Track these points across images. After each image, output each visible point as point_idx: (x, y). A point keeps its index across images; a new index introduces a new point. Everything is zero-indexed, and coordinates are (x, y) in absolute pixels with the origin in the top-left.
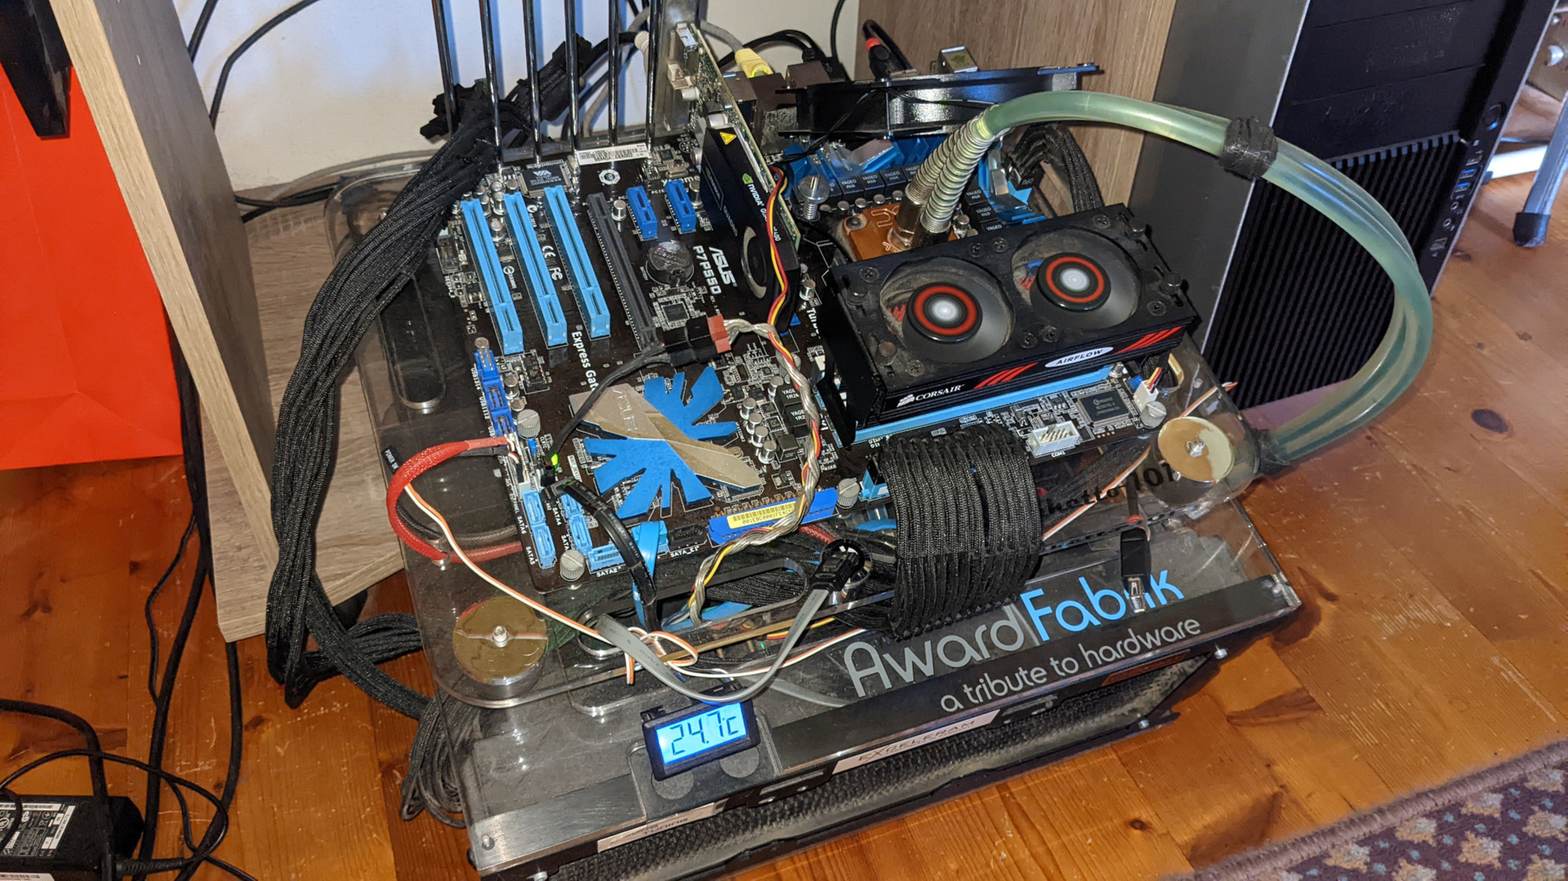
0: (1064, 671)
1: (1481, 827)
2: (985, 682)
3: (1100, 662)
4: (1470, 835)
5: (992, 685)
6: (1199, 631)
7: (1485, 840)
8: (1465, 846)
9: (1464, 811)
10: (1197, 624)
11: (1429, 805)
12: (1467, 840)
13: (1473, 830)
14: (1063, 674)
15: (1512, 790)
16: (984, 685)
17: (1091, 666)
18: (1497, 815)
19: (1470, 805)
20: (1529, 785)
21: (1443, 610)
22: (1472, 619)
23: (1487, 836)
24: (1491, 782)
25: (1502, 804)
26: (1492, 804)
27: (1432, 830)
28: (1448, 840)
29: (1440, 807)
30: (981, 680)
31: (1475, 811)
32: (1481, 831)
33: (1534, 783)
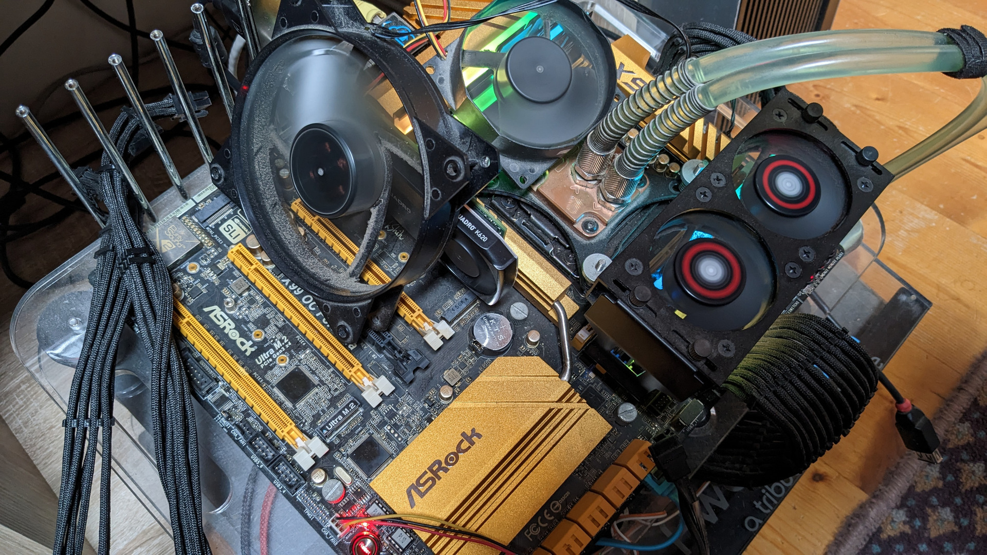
21: (926, 215)
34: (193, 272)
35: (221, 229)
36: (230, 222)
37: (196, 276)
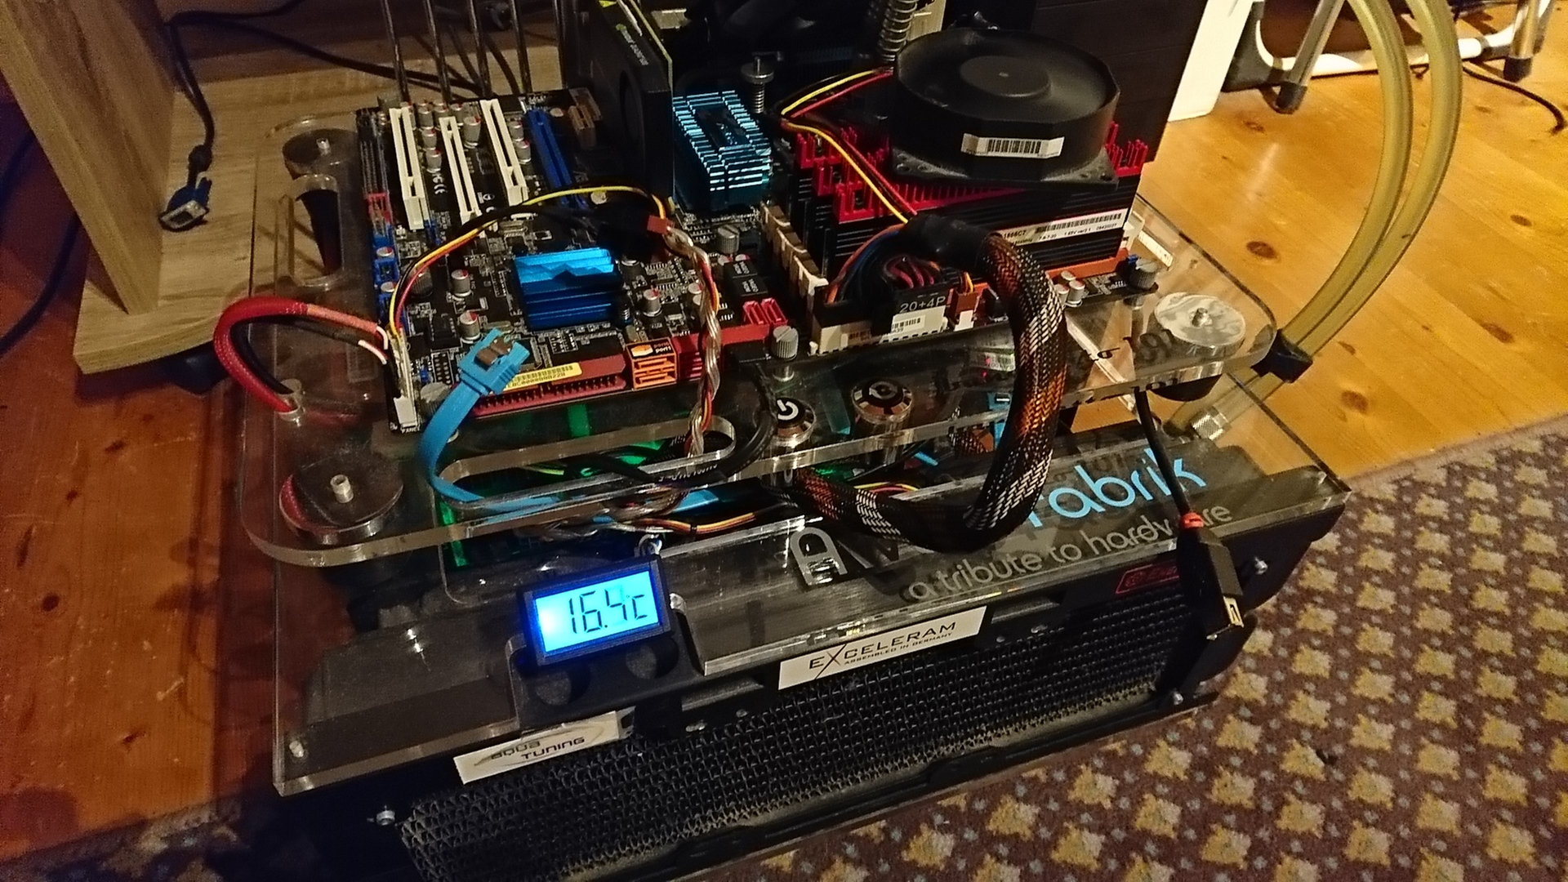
0: (1061, 557)
2: (964, 568)
3: (1109, 549)
5: (973, 572)
6: (1229, 518)
10: (1227, 512)
14: (1063, 561)
16: (963, 572)
17: (1097, 553)
30: (959, 567)
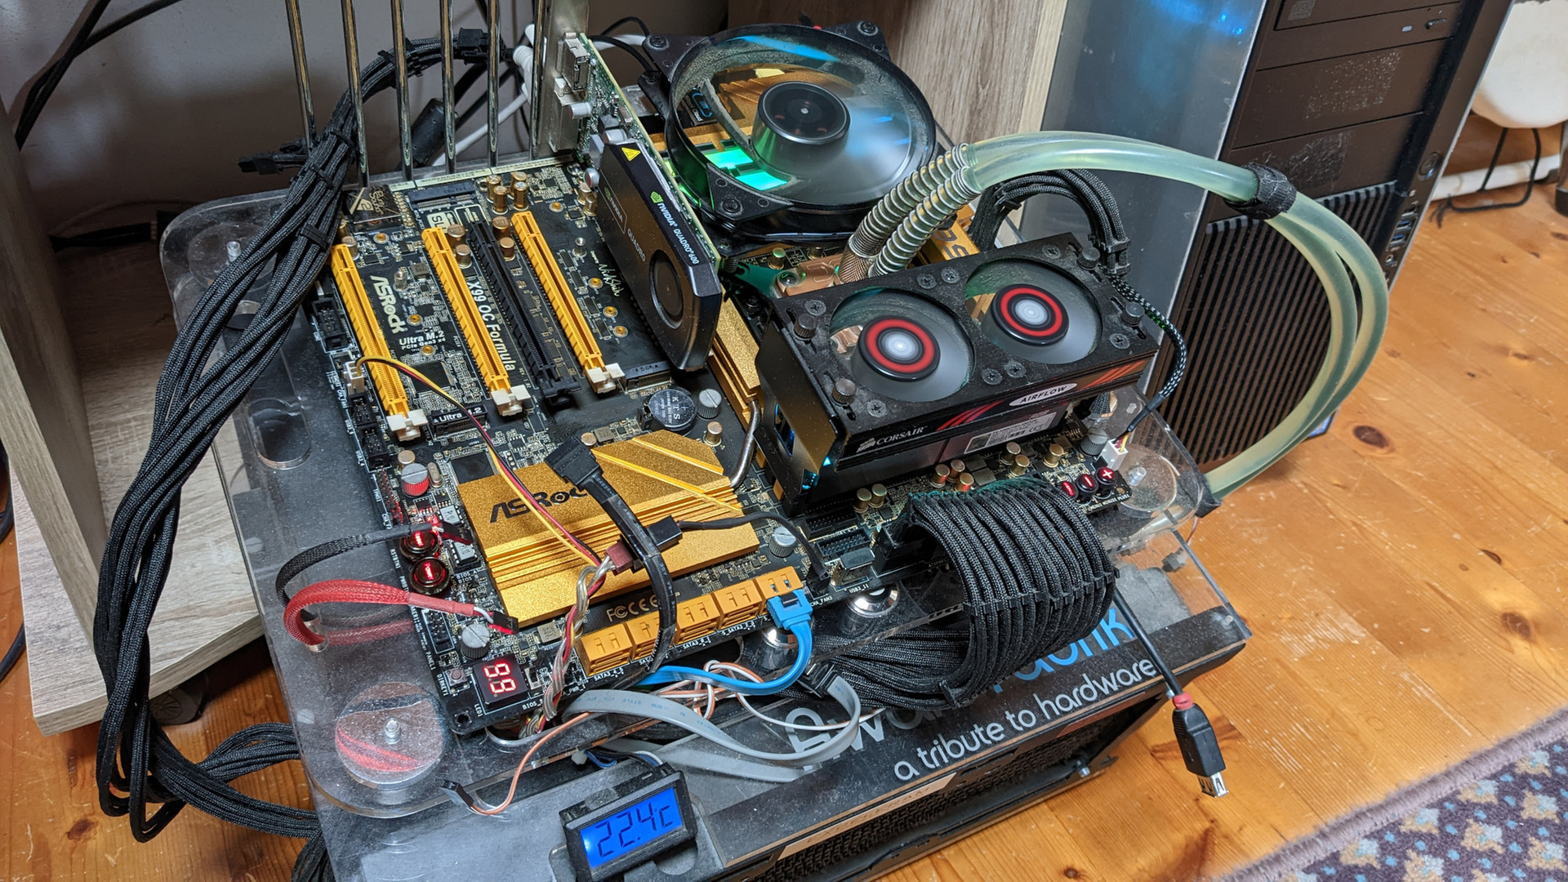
1: (1421, 845)
2: (941, 744)
3: (1057, 713)
4: (1412, 854)
7: (1426, 857)
8: (1408, 865)
9: (1403, 829)
11: (1367, 826)
12: (1407, 858)
13: (1414, 849)
15: (1447, 804)
16: (939, 747)
18: (1435, 832)
19: (1408, 823)
20: (1461, 798)
21: (1350, 628)
22: (1380, 636)
23: (1430, 853)
24: (1427, 797)
25: (1440, 820)
26: (1428, 820)
27: (1375, 851)
28: (1391, 861)
29: (1379, 827)
30: (936, 741)
31: (1414, 828)
32: (1421, 849)
33: (1467, 795)
34: (380, 242)
35: (429, 217)
36: (442, 214)
37: (379, 246)
